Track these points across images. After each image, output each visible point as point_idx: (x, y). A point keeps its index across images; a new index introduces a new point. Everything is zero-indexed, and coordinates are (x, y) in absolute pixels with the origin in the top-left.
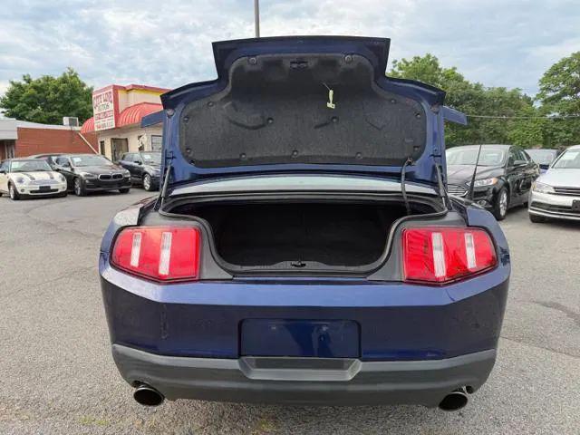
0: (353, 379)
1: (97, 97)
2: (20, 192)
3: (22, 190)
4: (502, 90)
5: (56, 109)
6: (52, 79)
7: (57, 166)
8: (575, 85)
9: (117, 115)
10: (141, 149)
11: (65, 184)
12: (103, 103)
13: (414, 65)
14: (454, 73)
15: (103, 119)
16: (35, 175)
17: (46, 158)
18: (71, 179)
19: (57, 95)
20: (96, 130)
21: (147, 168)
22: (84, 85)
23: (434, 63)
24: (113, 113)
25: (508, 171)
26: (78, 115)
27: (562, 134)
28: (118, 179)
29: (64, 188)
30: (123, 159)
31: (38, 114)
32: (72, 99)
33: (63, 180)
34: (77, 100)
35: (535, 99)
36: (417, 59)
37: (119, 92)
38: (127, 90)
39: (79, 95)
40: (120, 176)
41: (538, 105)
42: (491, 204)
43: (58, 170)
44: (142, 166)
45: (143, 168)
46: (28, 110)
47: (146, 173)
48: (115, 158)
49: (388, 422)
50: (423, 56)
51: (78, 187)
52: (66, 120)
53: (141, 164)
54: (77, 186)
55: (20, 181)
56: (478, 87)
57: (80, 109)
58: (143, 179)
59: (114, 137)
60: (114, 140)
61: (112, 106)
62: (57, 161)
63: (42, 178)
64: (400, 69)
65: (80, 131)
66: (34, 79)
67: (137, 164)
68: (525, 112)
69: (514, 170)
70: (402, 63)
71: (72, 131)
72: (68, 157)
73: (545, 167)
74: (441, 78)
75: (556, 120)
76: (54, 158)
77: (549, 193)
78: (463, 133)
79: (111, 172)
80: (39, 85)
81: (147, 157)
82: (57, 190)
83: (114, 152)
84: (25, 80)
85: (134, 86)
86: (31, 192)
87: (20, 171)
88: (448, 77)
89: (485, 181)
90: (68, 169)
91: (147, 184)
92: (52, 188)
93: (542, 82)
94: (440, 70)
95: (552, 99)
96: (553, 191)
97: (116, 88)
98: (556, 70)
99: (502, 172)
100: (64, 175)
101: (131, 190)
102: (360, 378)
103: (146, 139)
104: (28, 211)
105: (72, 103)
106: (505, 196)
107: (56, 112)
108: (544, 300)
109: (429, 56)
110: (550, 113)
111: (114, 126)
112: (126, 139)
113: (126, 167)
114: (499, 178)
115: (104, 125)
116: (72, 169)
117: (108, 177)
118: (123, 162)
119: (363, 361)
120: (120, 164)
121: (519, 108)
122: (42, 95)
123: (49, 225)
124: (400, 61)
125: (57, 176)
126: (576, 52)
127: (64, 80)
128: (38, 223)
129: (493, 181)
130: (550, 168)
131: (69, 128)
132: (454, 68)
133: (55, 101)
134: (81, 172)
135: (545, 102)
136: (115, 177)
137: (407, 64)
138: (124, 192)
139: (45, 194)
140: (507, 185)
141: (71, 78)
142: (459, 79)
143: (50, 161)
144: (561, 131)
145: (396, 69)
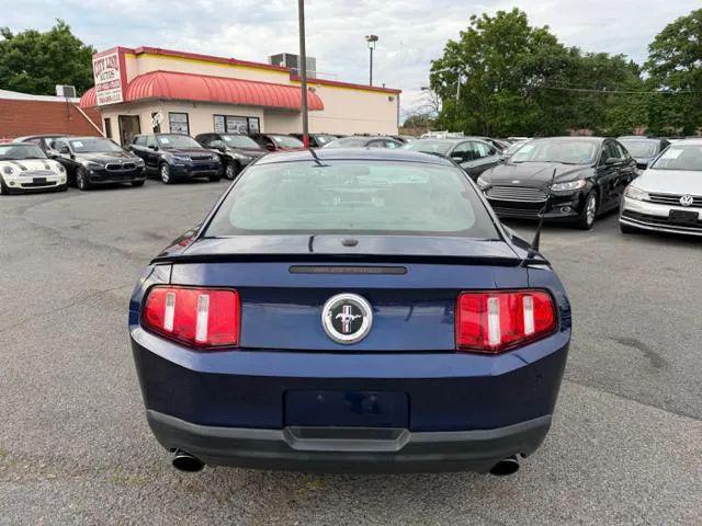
0: (402, 449)
1: (99, 62)
2: (9, 186)
3: (12, 183)
4: (603, 57)
5: (47, 74)
6: (38, 35)
7: (53, 152)
8: (692, 51)
9: (125, 86)
10: (156, 129)
11: (64, 174)
12: (107, 70)
13: (496, 22)
14: (545, 34)
15: (106, 91)
16: (25, 163)
17: (39, 140)
18: (71, 168)
19: (47, 56)
20: (99, 104)
21: (164, 155)
22: (80, 43)
23: (523, 20)
24: (119, 83)
25: (599, 171)
26: (74, 83)
27: (673, 113)
28: (130, 170)
29: (63, 180)
30: (134, 143)
31: (24, 80)
32: (66, 61)
33: (62, 170)
34: (73, 62)
35: (643, 68)
36: (501, 14)
37: (126, 55)
38: (136, 54)
39: (73, 55)
40: (132, 166)
41: (645, 76)
42: (576, 211)
43: (54, 158)
44: (160, 152)
45: (159, 155)
46: (11, 74)
47: (164, 161)
48: (124, 141)
49: (440, 479)
50: (509, 10)
51: (81, 179)
52: (59, 89)
53: (156, 149)
54: (80, 177)
55: (8, 171)
56: (574, 52)
57: (77, 74)
58: (161, 168)
59: (122, 114)
60: (122, 118)
61: (117, 75)
62: (53, 145)
63: (36, 167)
64: (479, 27)
65: (78, 104)
66: (15, 33)
67: (152, 150)
68: (630, 85)
69: (606, 169)
70: (483, 20)
71: (67, 104)
72: (65, 140)
73: (643, 167)
74: (530, 40)
75: (666, 95)
76: (48, 141)
77: (644, 200)
78: (553, 111)
79: (121, 161)
80: (23, 42)
81: (164, 141)
82: (55, 183)
83: (123, 132)
84: (4, 35)
85: (144, 48)
86: (22, 185)
87: (6, 159)
88: (538, 39)
89: (570, 184)
90: (68, 157)
91: (165, 175)
92: (48, 180)
93: (652, 47)
94: (529, 29)
95: (663, 69)
96: (648, 198)
97: (122, 51)
98: (671, 31)
99: (591, 172)
100: (62, 163)
101: (146, 182)
102: (408, 449)
103: (162, 118)
104: (21, 211)
105: (66, 67)
106: (593, 201)
107: (47, 77)
108: (623, 335)
109: (516, 11)
110: (659, 87)
111: (122, 100)
112: (138, 117)
113: (138, 153)
114: (588, 179)
115: (109, 99)
116: (72, 157)
117: (118, 167)
118: (134, 146)
119: (411, 431)
120: (131, 148)
121: (622, 80)
122: (28, 56)
123: (49, 232)
124: (480, 16)
125: (53, 164)
126: (697, 9)
127: (54, 36)
128: (35, 227)
129: (581, 183)
130: (648, 169)
131: (64, 100)
132: (546, 27)
133: (45, 63)
134: (83, 160)
135: (654, 72)
136: (126, 166)
137: (489, 20)
138: (138, 185)
139: (40, 187)
140: (596, 187)
141: (62, 32)
142: (552, 40)
143: (43, 146)
144: (670, 109)
145: (474, 27)
